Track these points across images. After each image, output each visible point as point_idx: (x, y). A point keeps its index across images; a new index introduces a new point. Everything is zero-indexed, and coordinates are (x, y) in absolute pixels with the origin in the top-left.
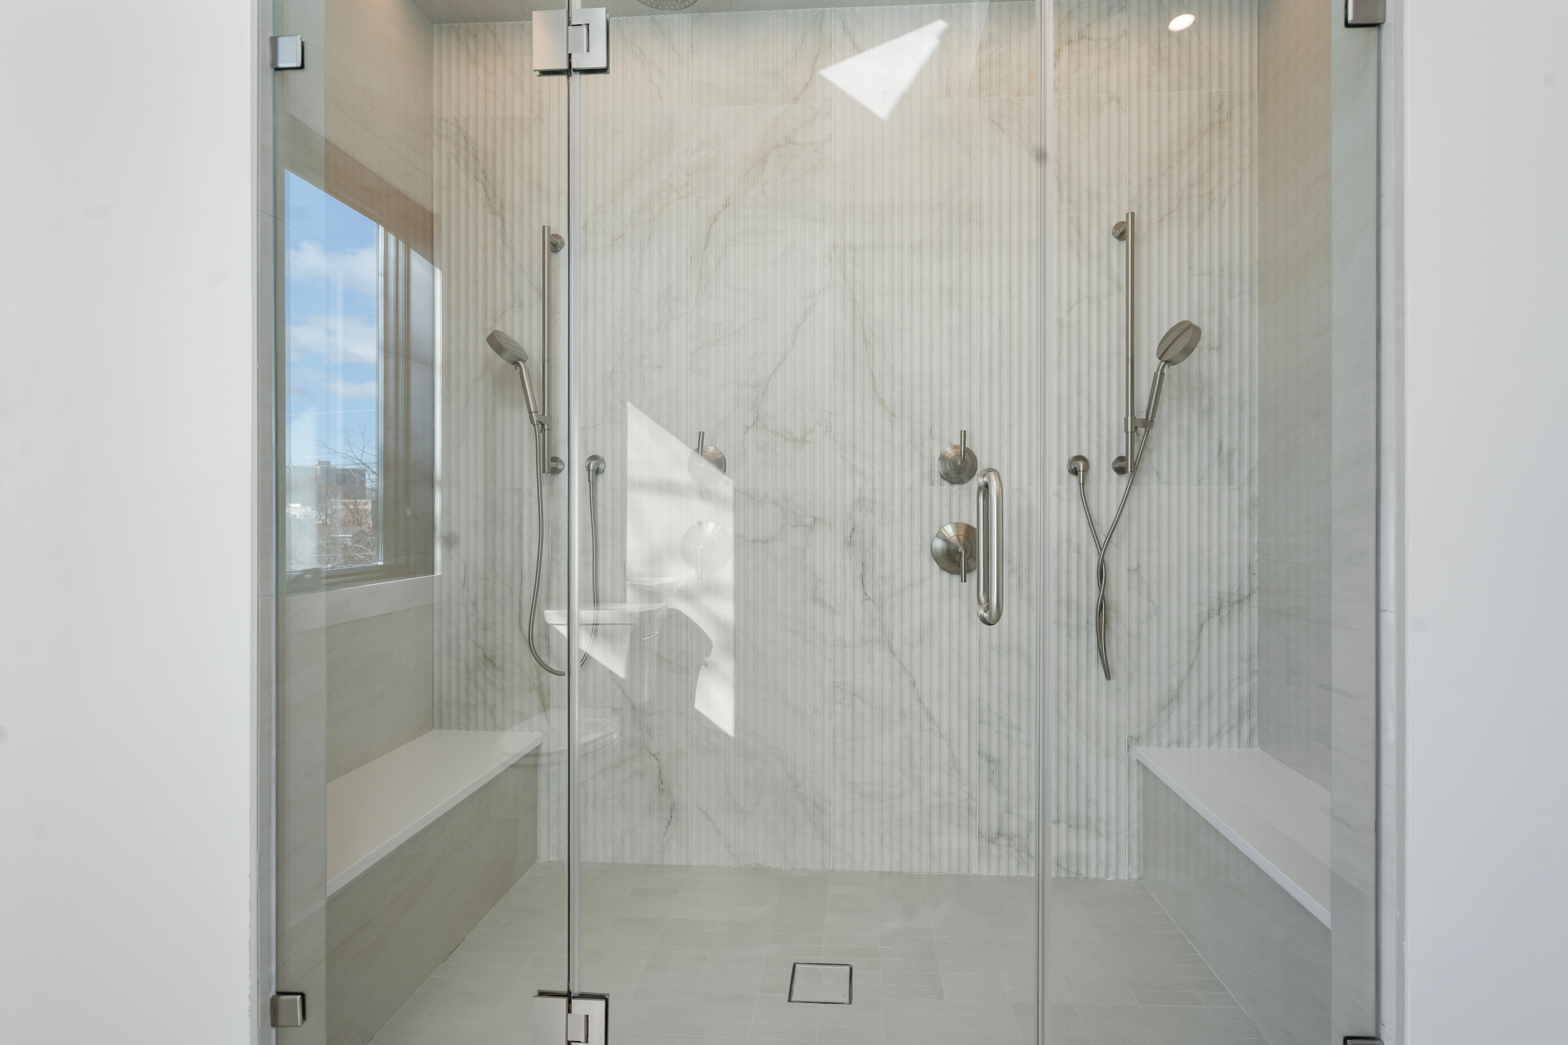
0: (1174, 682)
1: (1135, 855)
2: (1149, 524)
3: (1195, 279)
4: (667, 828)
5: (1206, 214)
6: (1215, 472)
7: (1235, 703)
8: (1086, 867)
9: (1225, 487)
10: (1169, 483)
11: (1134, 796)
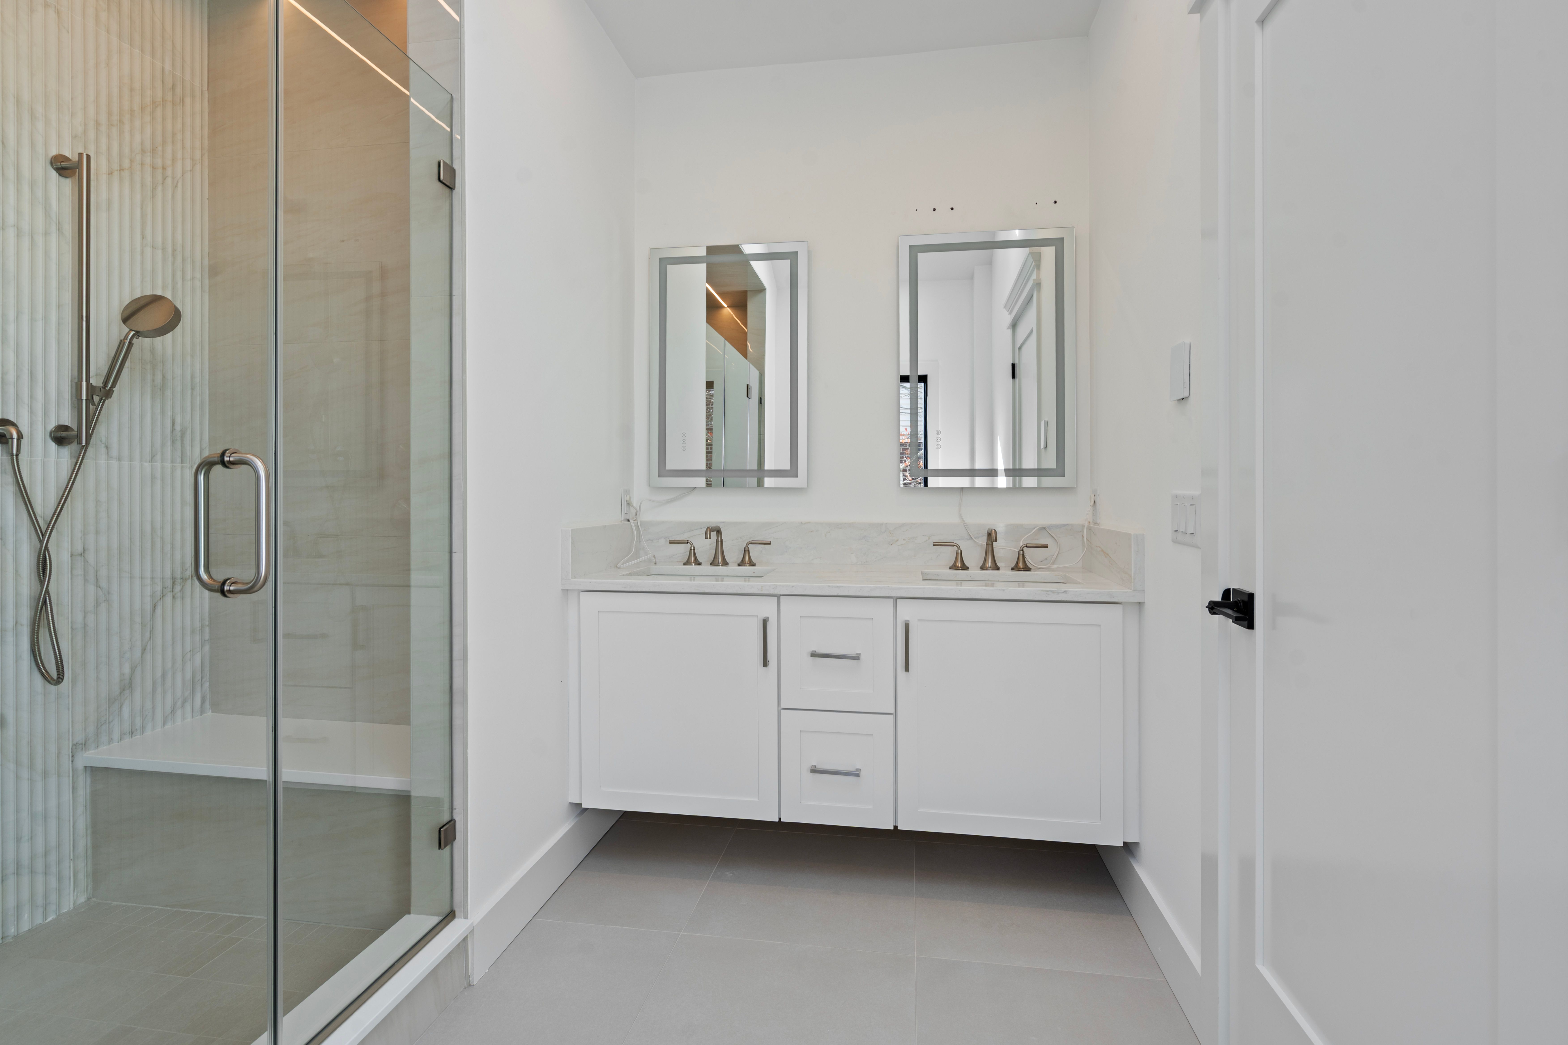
0: (127, 670)
1: (81, 876)
2: (96, 502)
3: (148, 250)
5: (160, 188)
6: (168, 449)
7: (188, 675)
8: (16, 922)
9: (178, 465)
10: (119, 459)
11: (81, 809)
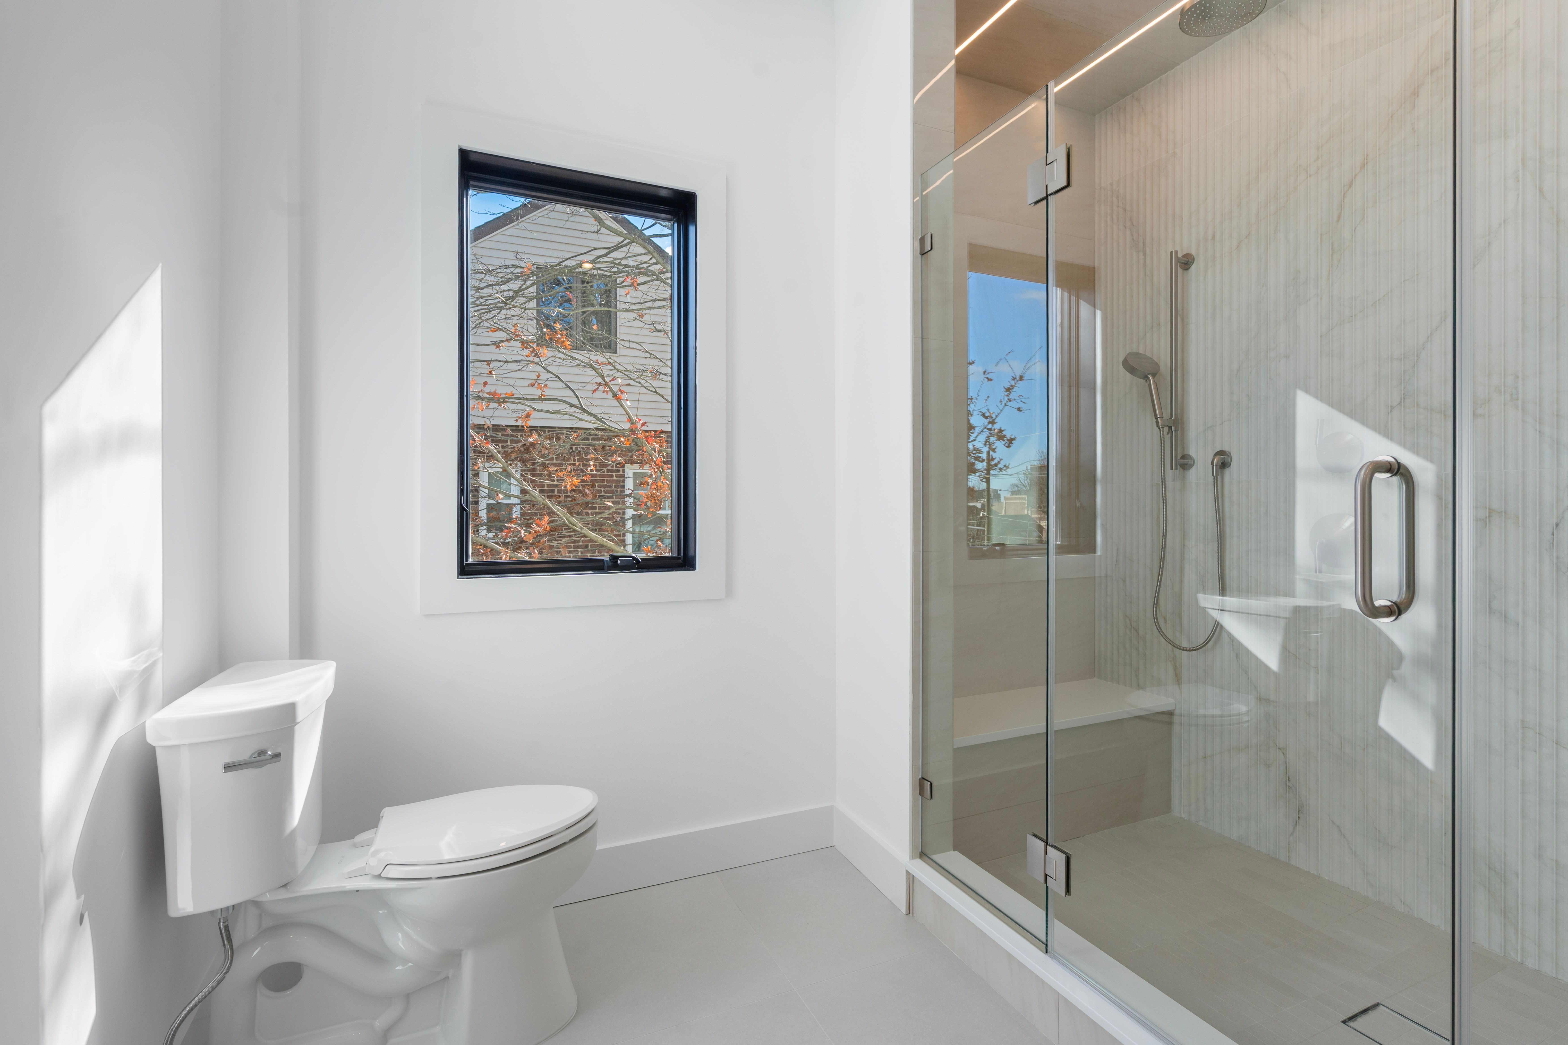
4: (1294, 828)
